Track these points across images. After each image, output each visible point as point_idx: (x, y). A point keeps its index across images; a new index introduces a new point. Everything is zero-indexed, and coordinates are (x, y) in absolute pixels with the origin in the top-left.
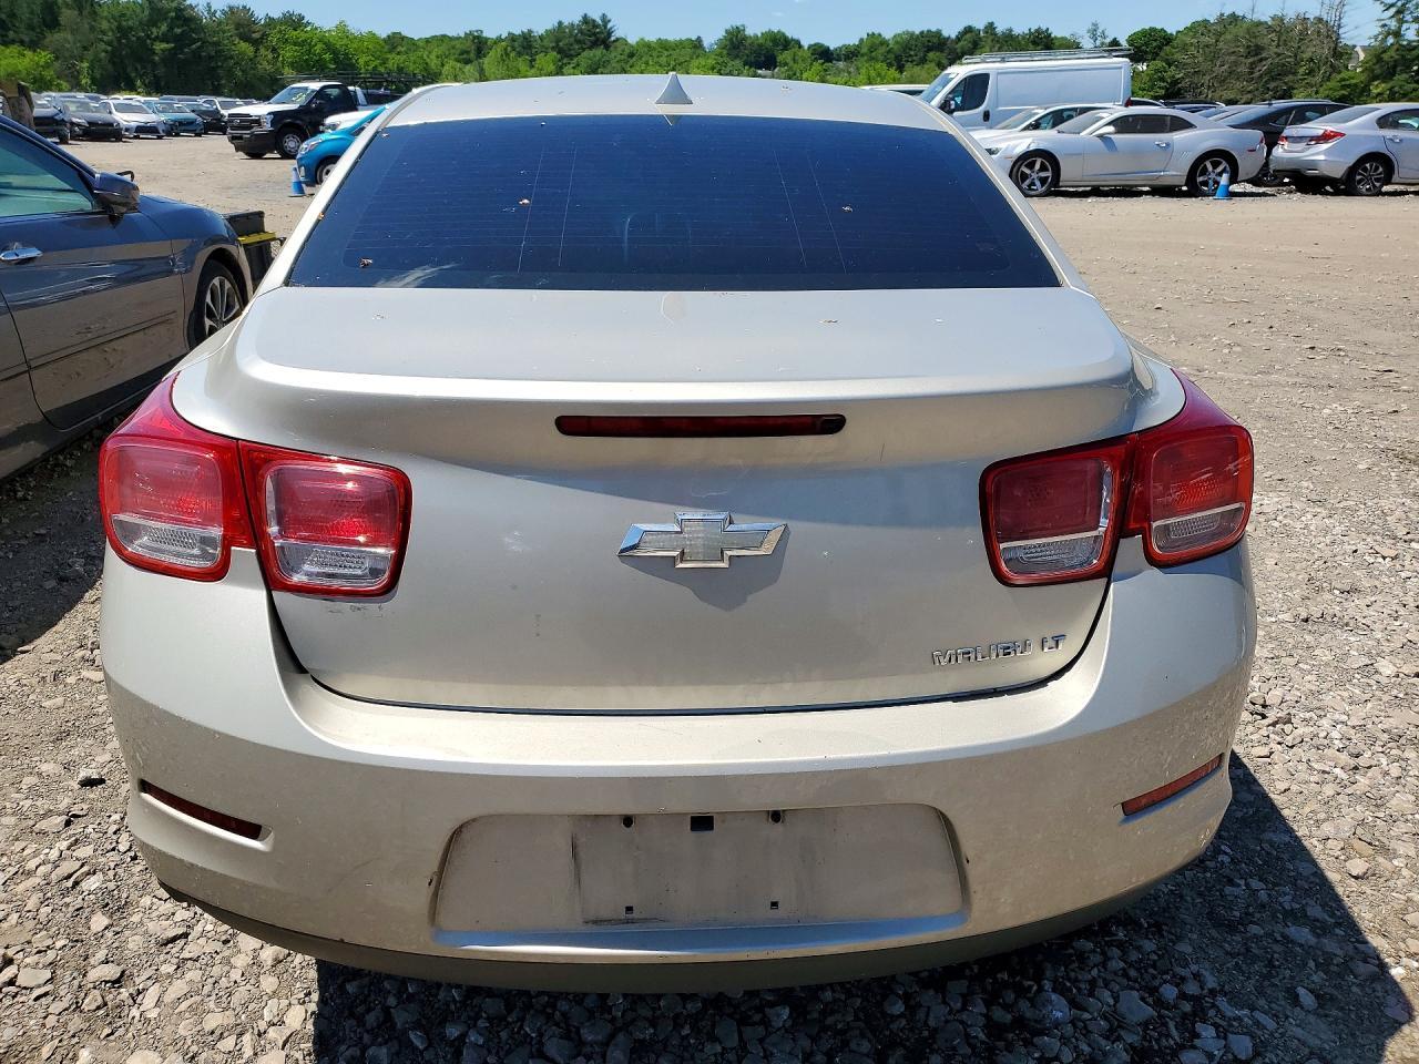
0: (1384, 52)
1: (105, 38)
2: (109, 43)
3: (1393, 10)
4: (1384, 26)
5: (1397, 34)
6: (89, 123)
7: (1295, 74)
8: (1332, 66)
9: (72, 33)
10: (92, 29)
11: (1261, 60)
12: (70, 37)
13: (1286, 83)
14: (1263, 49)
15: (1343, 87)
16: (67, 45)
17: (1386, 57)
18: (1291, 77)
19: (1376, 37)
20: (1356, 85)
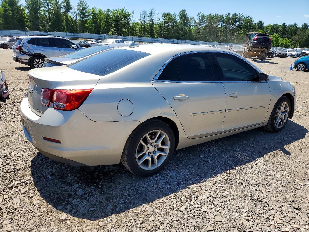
1: (306, 36)
2: (306, 37)
6: (279, 54)
9: (299, 35)
10: (303, 34)
12: (298, 36)
16: (297, 38)
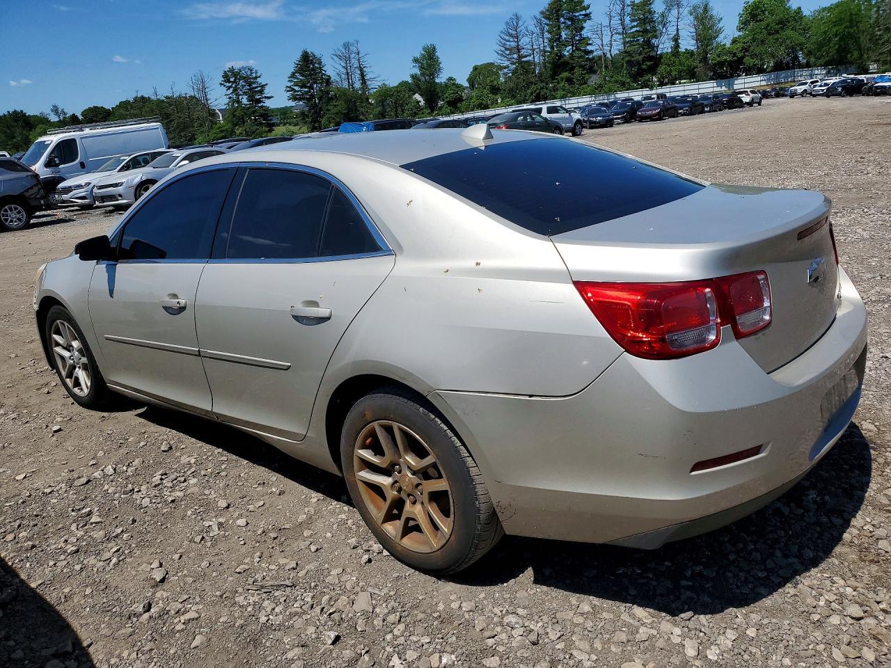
0: (235, 111)
3: (231, 89)
4: (230, 98)
5: (238, 102)
7: (193, 127)
8: (211, 121)
11: (171, 121)
13: (190, 133)
14: (170, 115)
15: (222, 131)
17: (237, 113)
18: (191, 129)
19: (228, 104)
20: (227, 130)
